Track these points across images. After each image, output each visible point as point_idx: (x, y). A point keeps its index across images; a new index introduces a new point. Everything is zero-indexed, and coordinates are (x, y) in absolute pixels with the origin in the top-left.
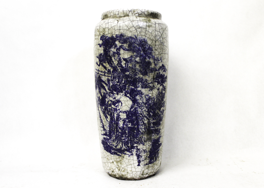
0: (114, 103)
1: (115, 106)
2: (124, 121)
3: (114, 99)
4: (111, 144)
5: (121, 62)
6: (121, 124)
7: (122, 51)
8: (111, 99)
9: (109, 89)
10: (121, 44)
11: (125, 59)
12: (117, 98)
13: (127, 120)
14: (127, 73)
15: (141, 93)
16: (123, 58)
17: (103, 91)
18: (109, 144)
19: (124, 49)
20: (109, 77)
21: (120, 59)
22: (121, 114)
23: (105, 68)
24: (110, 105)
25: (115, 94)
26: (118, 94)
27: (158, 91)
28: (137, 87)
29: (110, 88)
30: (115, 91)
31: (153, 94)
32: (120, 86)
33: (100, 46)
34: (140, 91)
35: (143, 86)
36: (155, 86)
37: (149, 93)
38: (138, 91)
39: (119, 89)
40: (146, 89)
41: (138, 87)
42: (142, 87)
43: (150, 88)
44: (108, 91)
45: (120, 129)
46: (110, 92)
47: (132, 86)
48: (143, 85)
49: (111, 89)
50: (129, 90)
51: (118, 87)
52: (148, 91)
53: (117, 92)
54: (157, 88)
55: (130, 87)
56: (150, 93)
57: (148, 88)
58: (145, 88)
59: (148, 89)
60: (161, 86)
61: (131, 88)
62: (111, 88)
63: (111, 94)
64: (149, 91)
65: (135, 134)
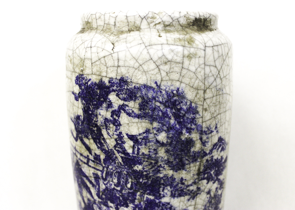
5: (124, 142)
7: (124, 118)
9: (98, 195)
10: (121, 102)
11: (132, 137)
14: (138, 168)
16: (127, 134)
19: (129, 114)
20: (98, 170)
21: (120, 136)
23: (88, 149)
25: (111, 207)
27: (208, 196)
28: (162, 196)
29: (101, 194)
30: (111, 202)
31: (196, 206)
32: (122, 193)
33: (77, 99)
34: (169, 204)
35: (175, 194)
36: (202, 188)
37: (188, 205)
38: (163, 205)
39: (121, 198)
40: (182, 198)
41: (164, 196)
42: (173, 196)
43: (189, 194)
44: (96, 197)
46: (101, 202)
47: (150, 195)
48: (173, 192)
49: (104, 196)
50: (142, 203)
51: (118, 195)
52: (185, 202)
53: (117, 205)
54: (206, 190)
55: (144, 197)
56: (190, 205)
57: (186, 195)
58: (180, 195)
59: (187, 197)
60: (214, 183)
61: (148, 200)
62: (103, 194)
63: (102, 206)
64: (189, 200)
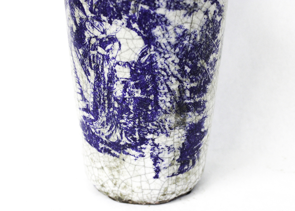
0: (103, 44)
1: (104, 49)
2: (125, 83)
3: (103, 33)
4: (97, 130)
6: (118, 90)
8: (97, 33)
12: (108, 33)
13: (132, 83)
15: (164, 22)
17: (78, 13)
18: (93, 130)
22: (117, 67)
24: (95, 48)
26: (110, 22)
45: (115, 102)
65: (149, 113)
